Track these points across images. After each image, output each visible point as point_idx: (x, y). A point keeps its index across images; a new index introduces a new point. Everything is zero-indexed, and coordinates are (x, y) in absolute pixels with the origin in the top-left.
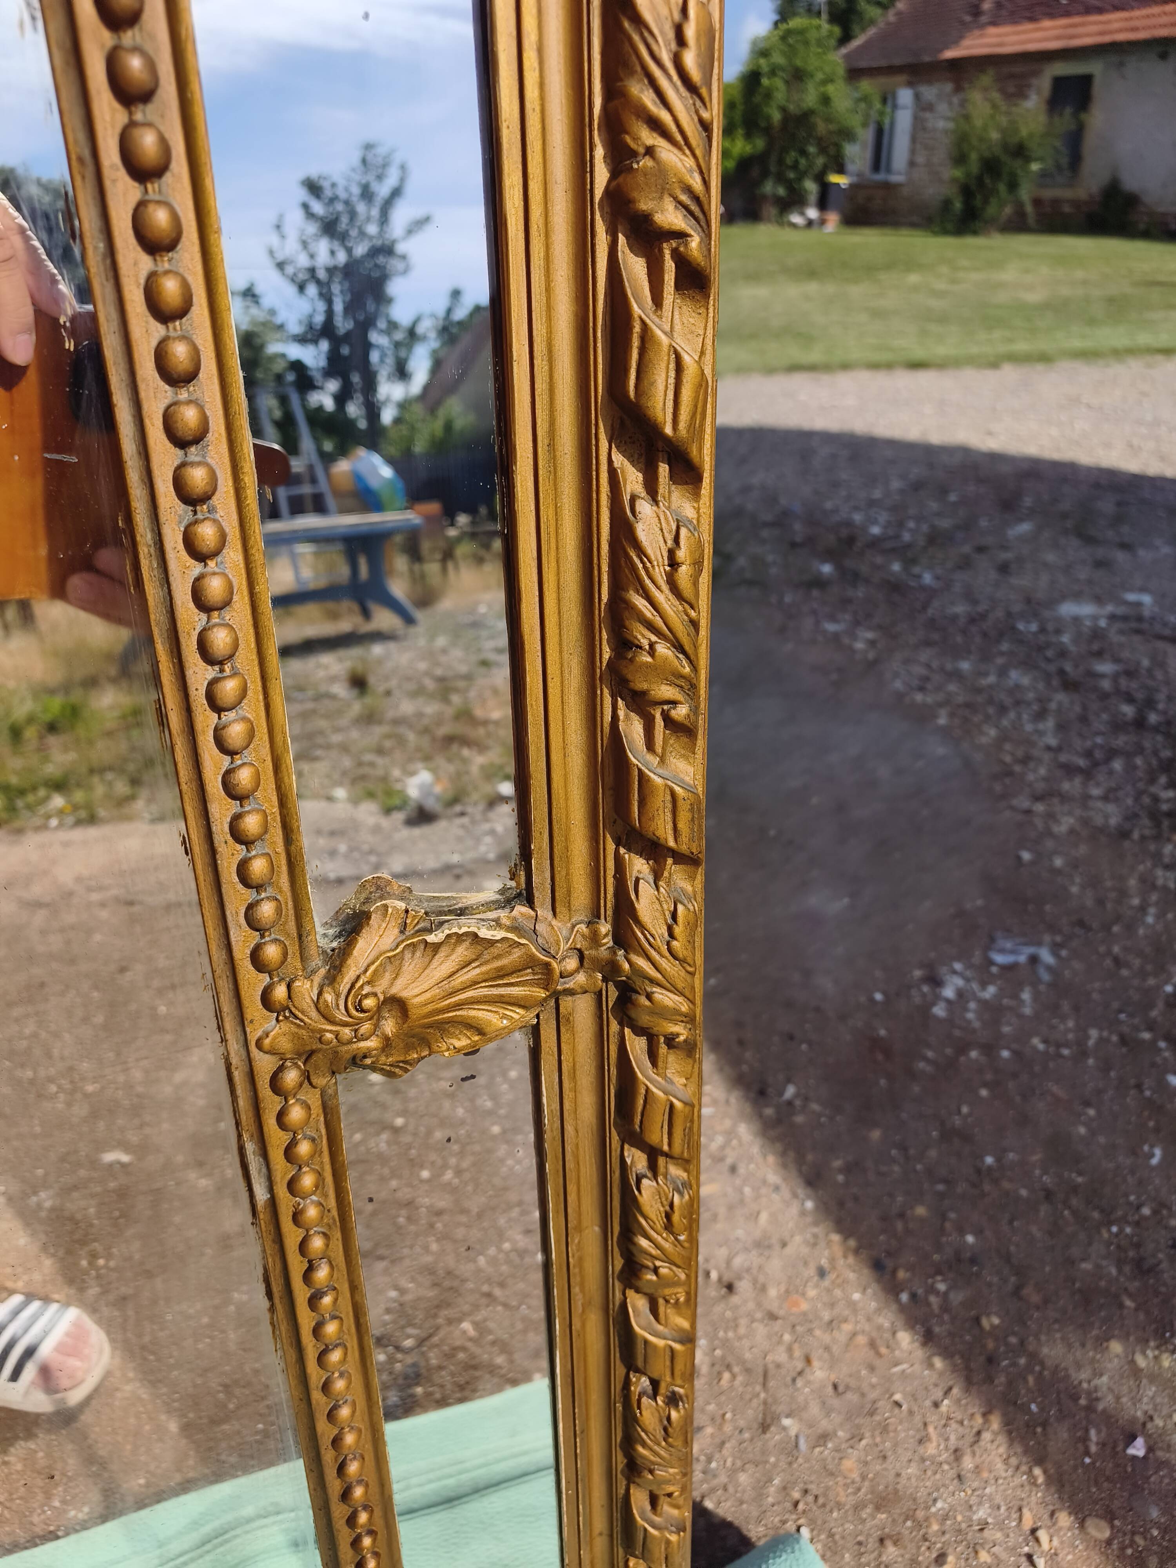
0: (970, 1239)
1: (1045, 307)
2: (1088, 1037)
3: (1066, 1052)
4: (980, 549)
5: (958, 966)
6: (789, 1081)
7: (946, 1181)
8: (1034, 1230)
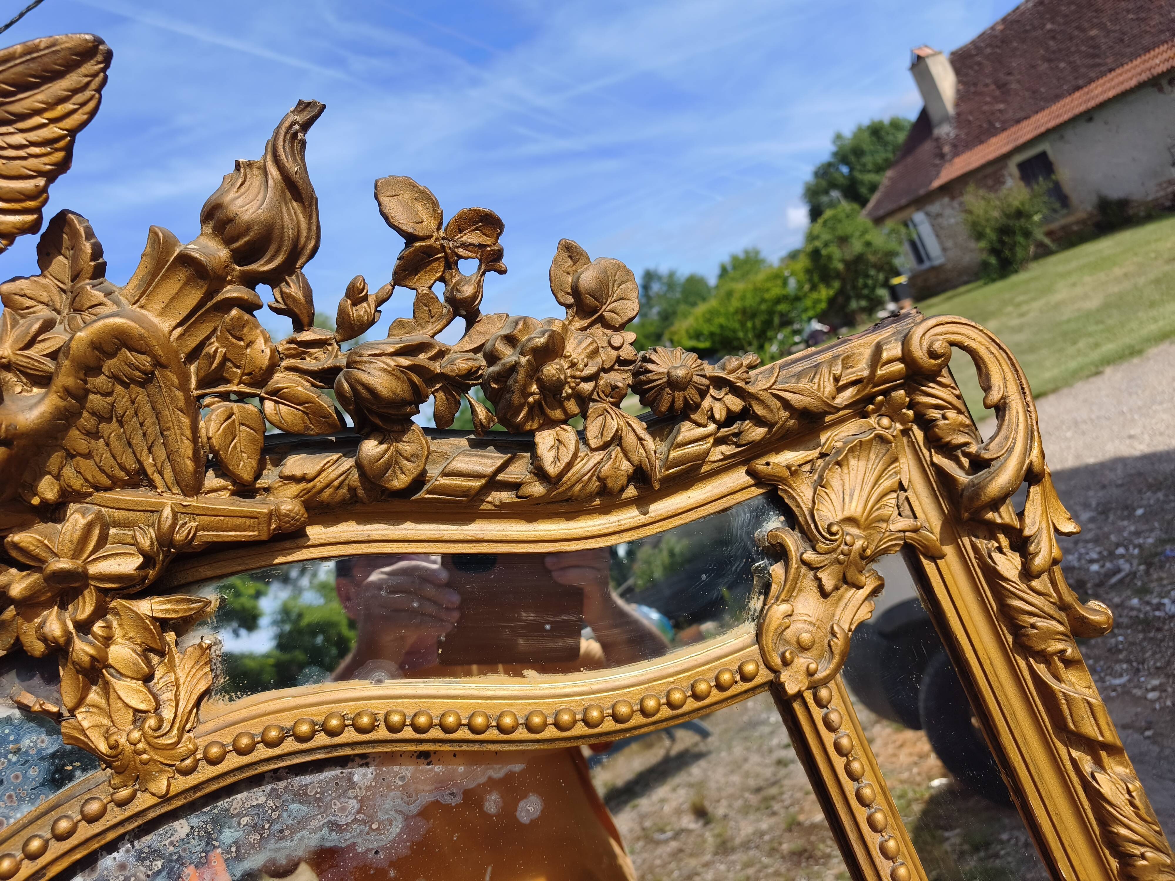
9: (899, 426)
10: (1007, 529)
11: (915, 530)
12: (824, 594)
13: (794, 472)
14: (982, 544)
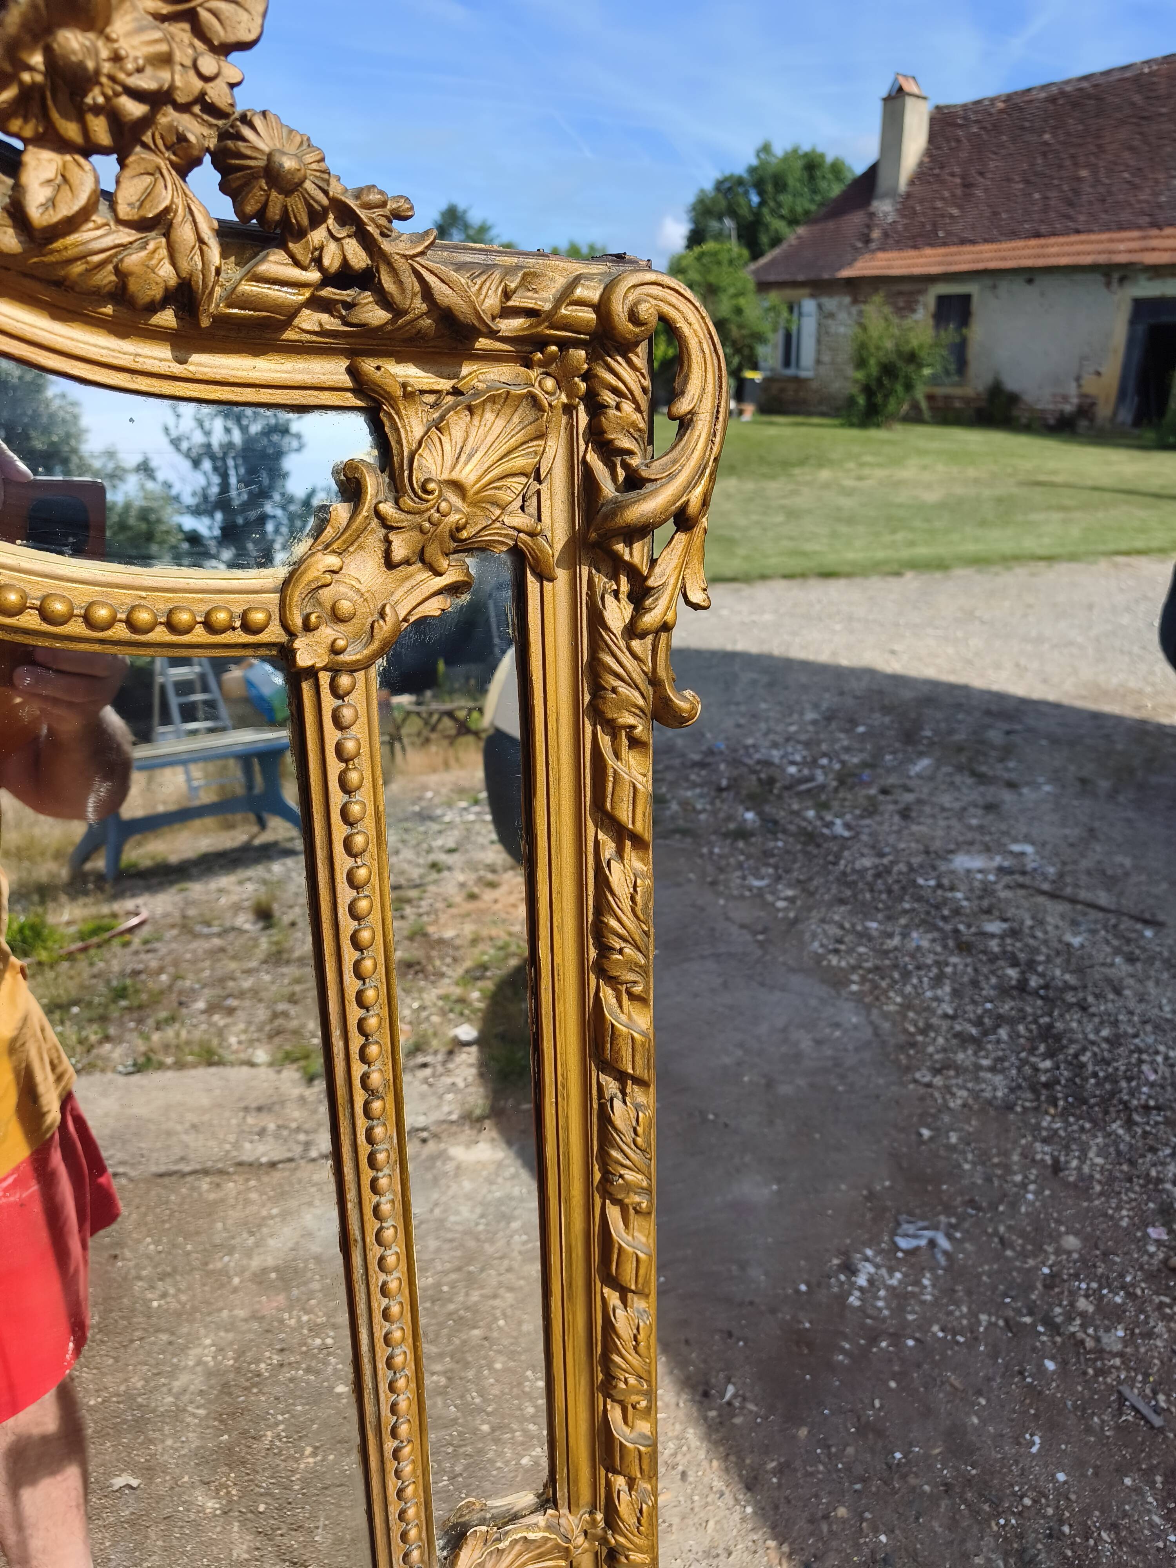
0: (883, 1538)
1: (942, 506)
2: (979, 1323)
3: (961, 1339)
4: (884, 791)
5: (869, 1252)
6: (729, 1381)
7: (863, 1480)
8: (936, 1524)
9: (564, 398)
10: (634, 573)
11: (532, 534)
12: (390, 564)
13: (410, 395)
14: (601, 581)
